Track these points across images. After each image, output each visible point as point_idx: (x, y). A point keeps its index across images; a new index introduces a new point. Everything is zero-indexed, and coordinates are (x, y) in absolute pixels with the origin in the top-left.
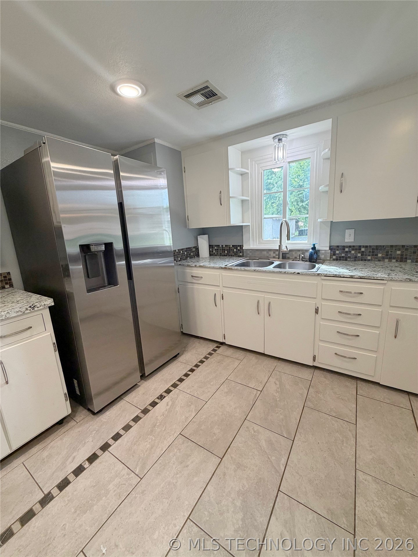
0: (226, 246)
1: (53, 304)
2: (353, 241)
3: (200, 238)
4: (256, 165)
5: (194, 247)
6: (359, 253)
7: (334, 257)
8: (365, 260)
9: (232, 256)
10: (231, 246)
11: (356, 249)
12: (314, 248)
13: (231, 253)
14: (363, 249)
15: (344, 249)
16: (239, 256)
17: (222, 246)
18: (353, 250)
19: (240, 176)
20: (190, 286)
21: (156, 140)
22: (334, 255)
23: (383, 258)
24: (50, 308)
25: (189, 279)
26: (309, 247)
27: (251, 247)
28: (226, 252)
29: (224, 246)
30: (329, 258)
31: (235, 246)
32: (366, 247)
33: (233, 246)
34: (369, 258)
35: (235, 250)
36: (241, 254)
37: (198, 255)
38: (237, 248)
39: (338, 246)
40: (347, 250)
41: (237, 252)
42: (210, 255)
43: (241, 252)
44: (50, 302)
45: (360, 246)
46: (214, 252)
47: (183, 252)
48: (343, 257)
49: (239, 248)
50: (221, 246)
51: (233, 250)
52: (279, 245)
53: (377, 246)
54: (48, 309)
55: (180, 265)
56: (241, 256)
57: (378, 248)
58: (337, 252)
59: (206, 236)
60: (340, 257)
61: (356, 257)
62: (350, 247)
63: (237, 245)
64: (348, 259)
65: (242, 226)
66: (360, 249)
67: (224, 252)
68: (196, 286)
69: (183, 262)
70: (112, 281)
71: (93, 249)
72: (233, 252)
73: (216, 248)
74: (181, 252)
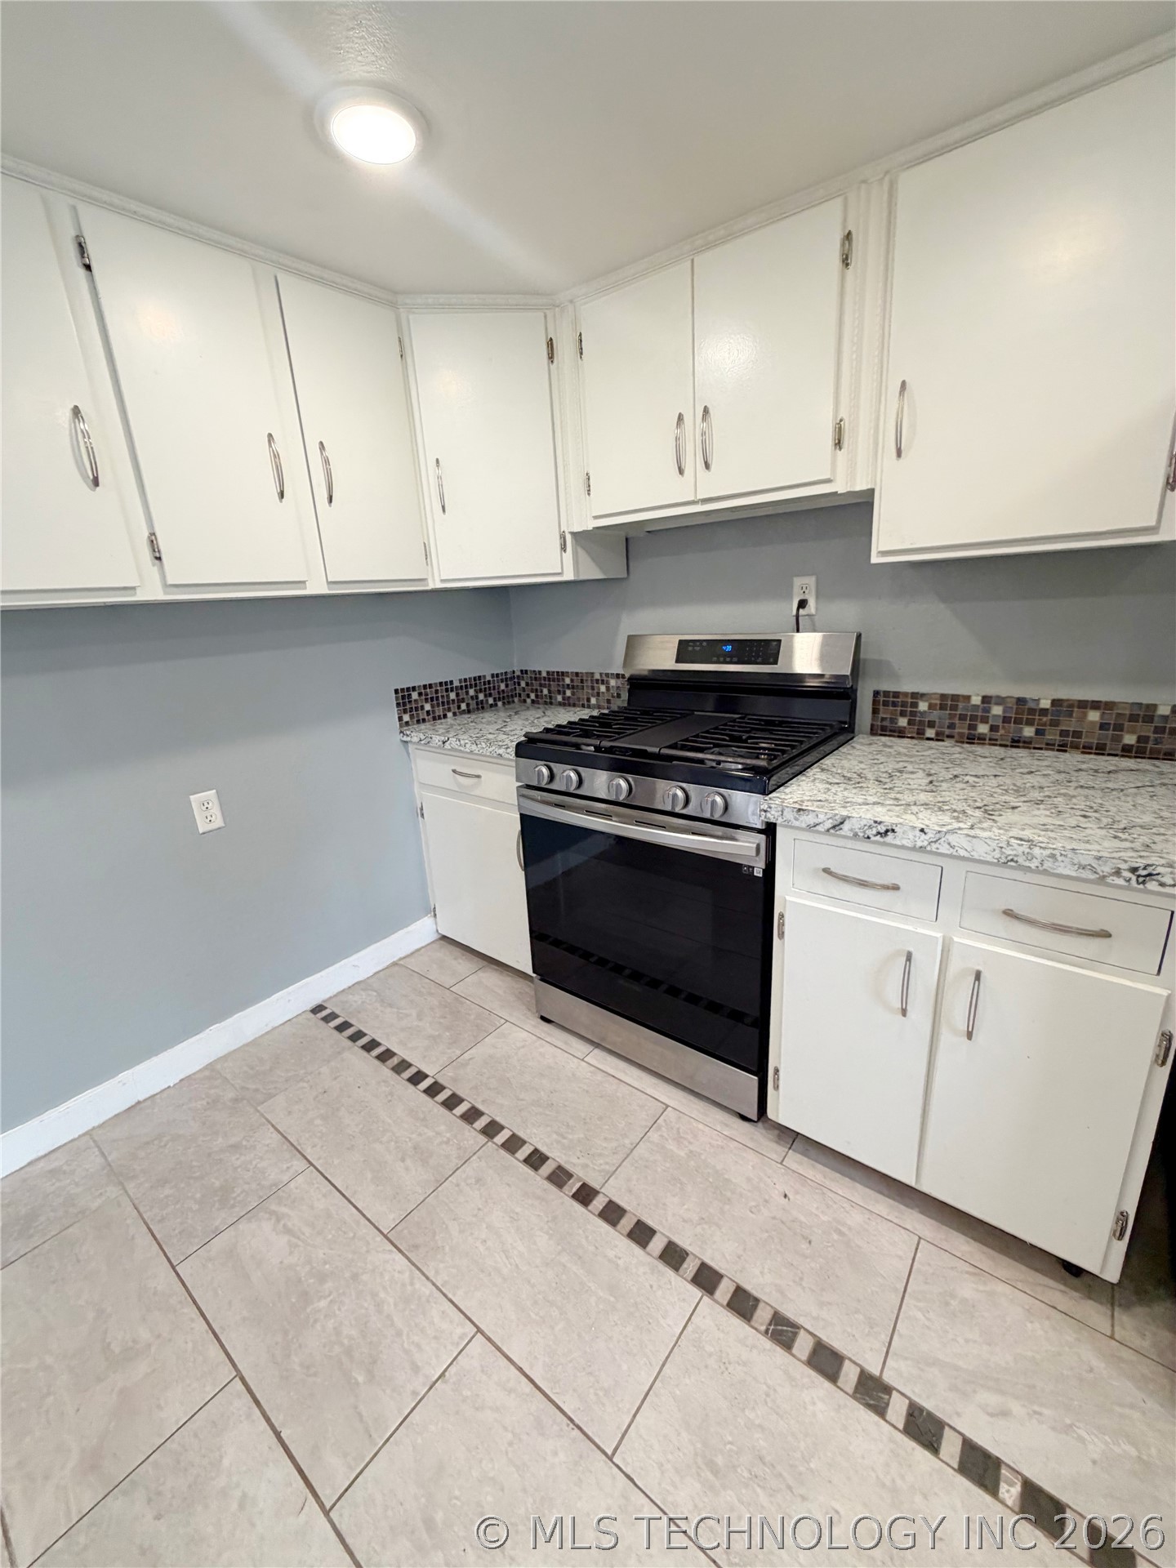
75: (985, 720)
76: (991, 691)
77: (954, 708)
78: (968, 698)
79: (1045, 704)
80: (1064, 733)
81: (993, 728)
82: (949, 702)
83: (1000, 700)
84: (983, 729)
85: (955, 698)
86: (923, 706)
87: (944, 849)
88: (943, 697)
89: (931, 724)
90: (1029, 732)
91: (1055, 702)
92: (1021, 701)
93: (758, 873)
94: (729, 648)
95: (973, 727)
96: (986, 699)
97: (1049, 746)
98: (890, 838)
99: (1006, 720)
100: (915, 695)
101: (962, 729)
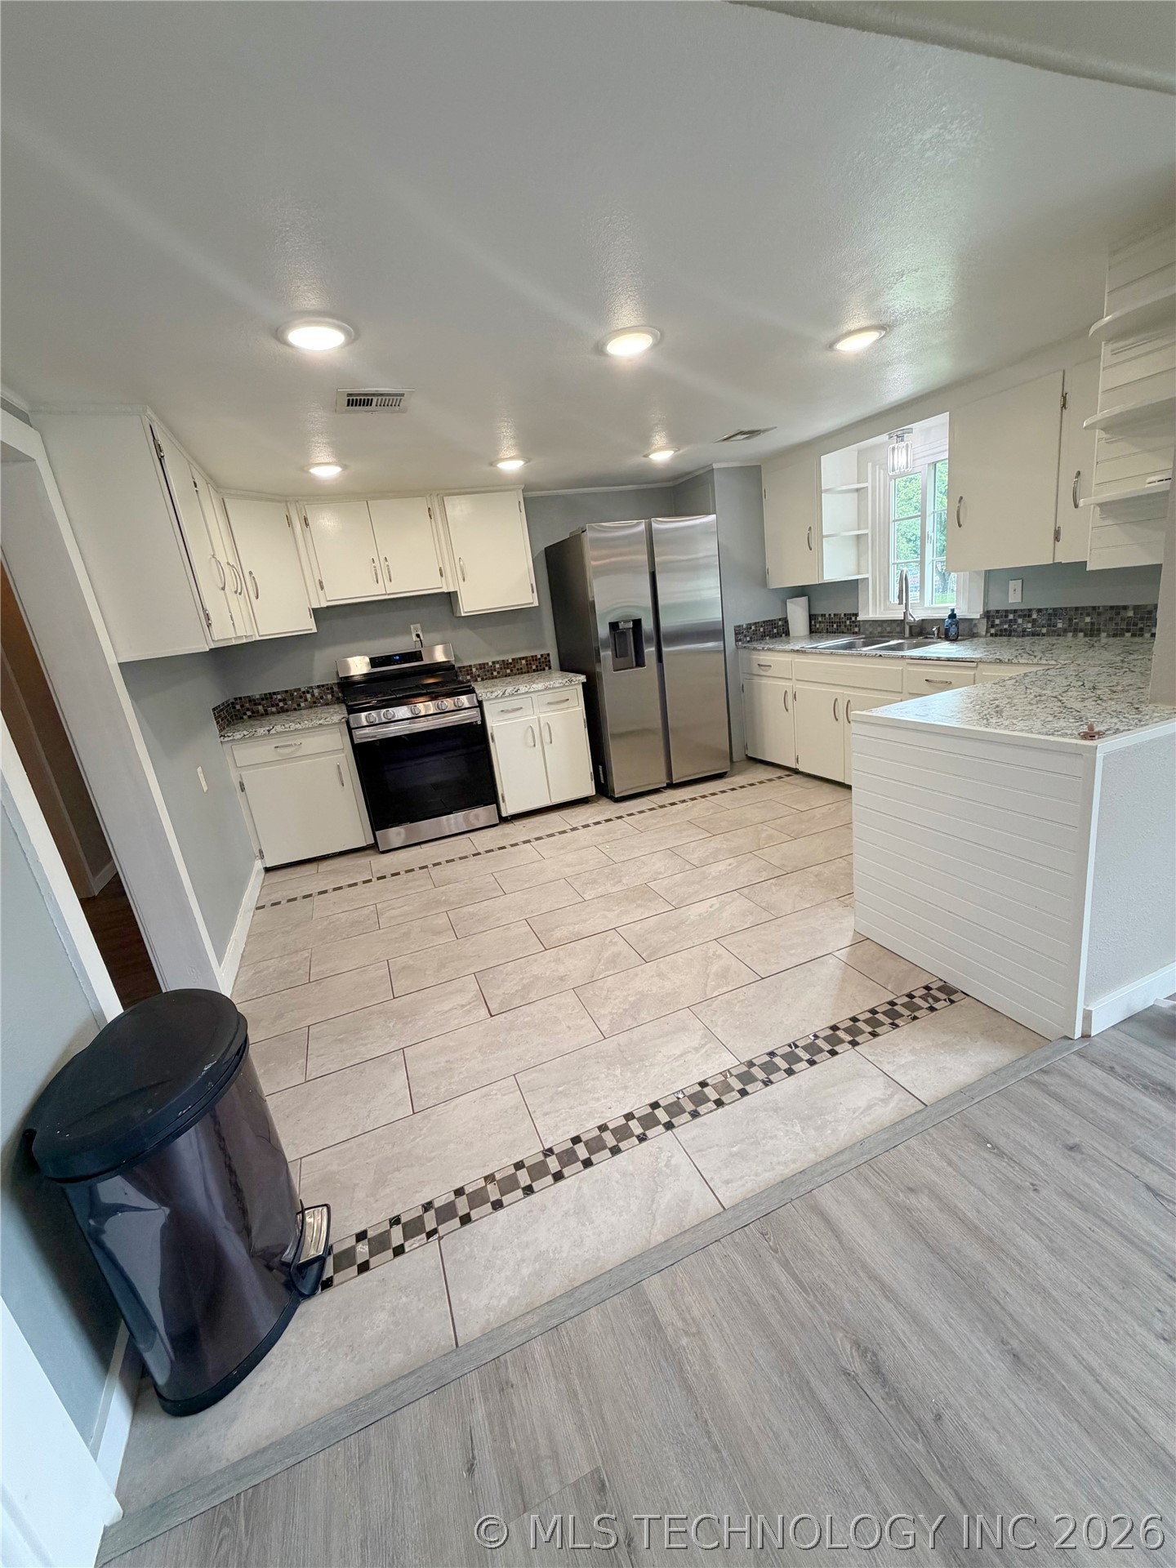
0: (835, 615)
1: (585, 680)
2: (1020, 601)
3: (792, 602)
4: (882, 472)
5: (780, 620)
6: (1029, 622)
7: (993, 631)
8: (1038, 635)
9: (843, 632)
10: (843, 616)
11: (1025, 616)
12: (953, 616)
13: (843, 627)
14: (1035, 616)
15: (1006, 616)
16: (853, 633)
17: (830, 615)
18: (1020, 616)
19: (856, 494)
20: (756, 680)
21: (715, 466)
22: (993, 626)
23: (1065, 631)
24: (583, 684)
25: (756, 670)
26: (945, 615)
27: (871, 616)
28: (835, 626)
29: (832, 616)
30: (984, 633)
31: (848, 616)
32: (1039, 611)
33: (845, 615)
34: (1044, 630)
35: (848, 622)
36: (856, 630)
37: (787, 633)
38: (851, 619)
39: (998, 611)
40: (1011, 617)
41: (851, 626)
42: (811, 632)
43: (856, 626)
44: (583, 678)
45: (1030, 610)
46: (818, 626)
47: (756, 627)
48: (1006, 630)
49: (853, 619)
50: (827, 616)
51: (845, 622)
52: (904, 613)
53: (1055, 610)
54: (581, 686)
55: (745, 647)
56: (856, 633)
57: (1056, 613)
58: (997, 622)
59: (803, 600)
60: (1001, 630)
61: (1024, 631)
62: (1015, 611)
63: (850, 614)
64: (1013, 633)
65: (858, 580)
66: (1030, 616)
67: (833, 626)
68: (764, 681)
69: (755, 645)
70: (640, 662)
71: (621, 626)
72: (845, 626)
73: (820, 619)
74: (753, 628)
75: (495, 670)
76: (494, 660)
77: (484, 668)
78: (488, 664)
79: (510, 661)
80: (518, 669)
81: (498, 673)
82: (482, 666)
83: (498, 662)
84: (495, 673)
85: (484, 664)
86: (474, 670)
87: (532, 690)
88: (480, 664)
89: (479, 676)
90: (508, 671)
91: (513, 660)
92: (503, 661)
93: (479, 723)
94: (398, 657)
95: (492, 674)
96: (493, 663)
97: (515, 674)
98: (519, 692)
99: (501, 668)
100: (470, 666)
101: (489, 675)
